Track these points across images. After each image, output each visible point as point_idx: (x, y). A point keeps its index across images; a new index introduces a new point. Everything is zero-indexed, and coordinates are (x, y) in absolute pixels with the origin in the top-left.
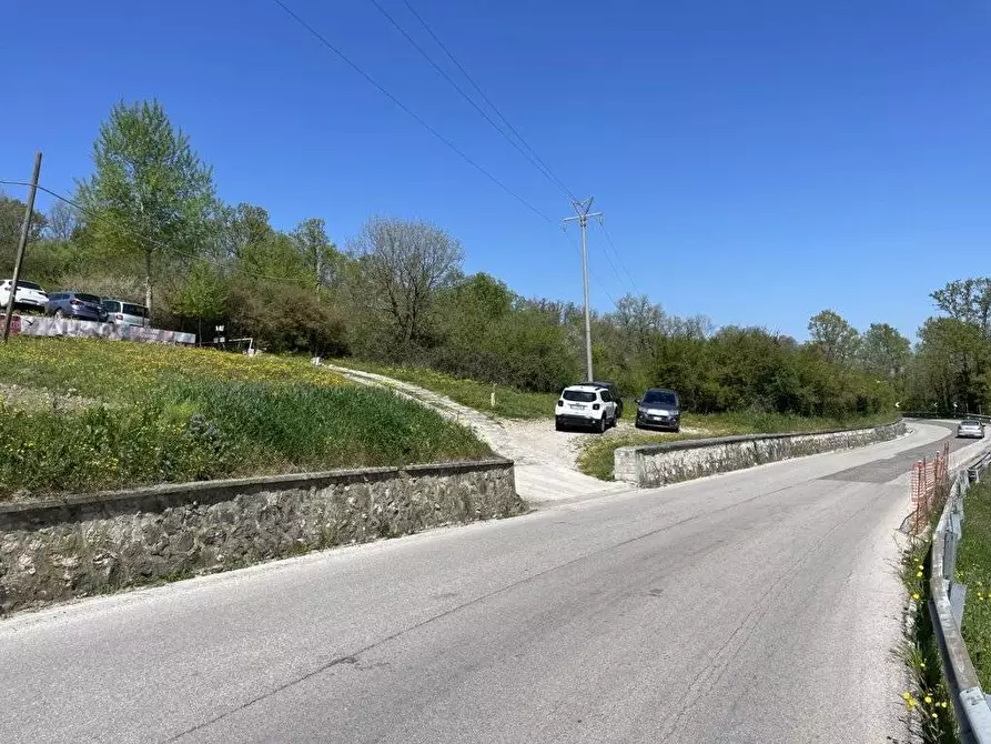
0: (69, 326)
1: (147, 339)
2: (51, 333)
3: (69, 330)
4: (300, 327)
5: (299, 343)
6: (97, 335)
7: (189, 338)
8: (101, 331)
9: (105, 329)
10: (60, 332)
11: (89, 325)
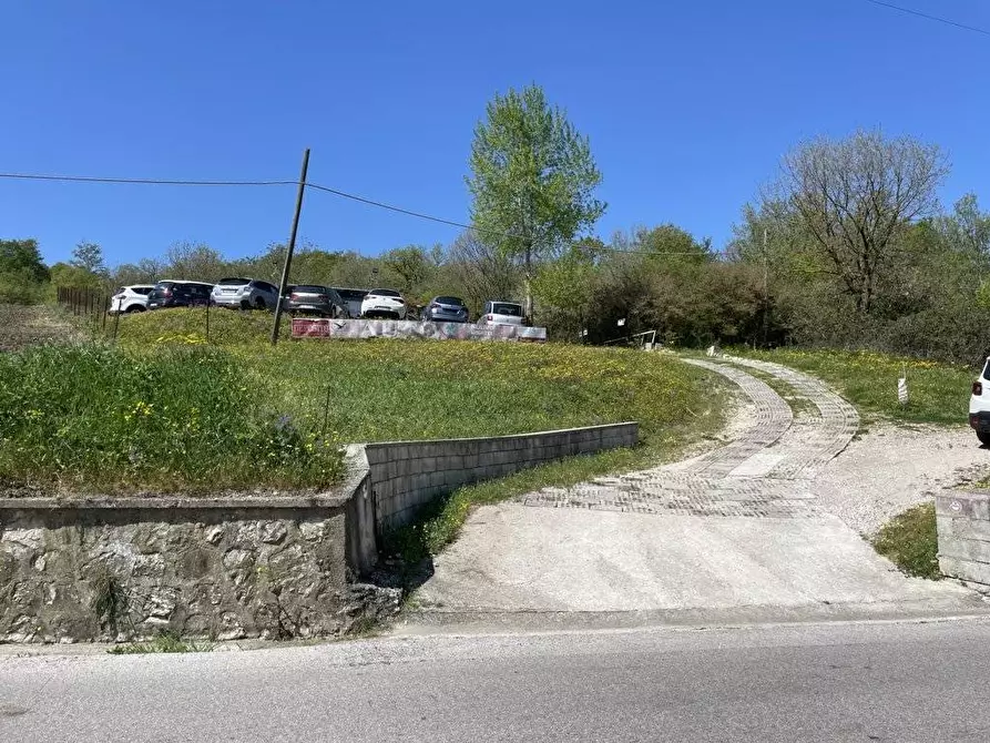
0: (384, 327)
1: (480, 336)
2: (364, 335)
3: (384, 331)
4: (728, 312)
5: (725, 332)
6: (418, 335)
7: (539, 332)
8: (421, 330)
9: (426, 328)
10: (374, 333)
11: (407, 325)
